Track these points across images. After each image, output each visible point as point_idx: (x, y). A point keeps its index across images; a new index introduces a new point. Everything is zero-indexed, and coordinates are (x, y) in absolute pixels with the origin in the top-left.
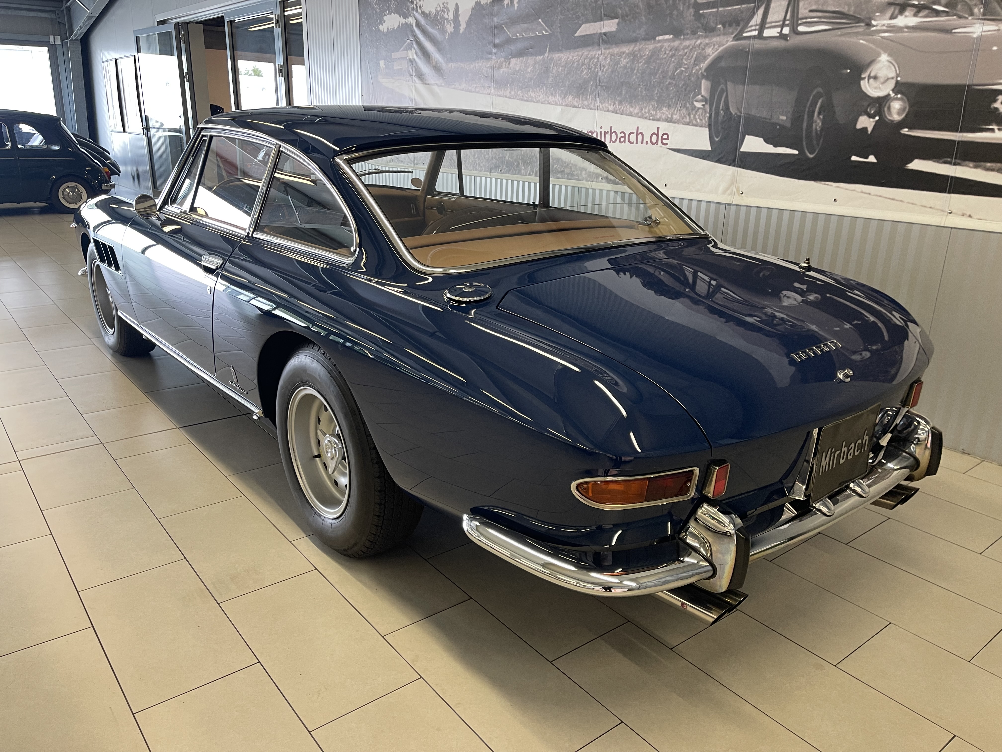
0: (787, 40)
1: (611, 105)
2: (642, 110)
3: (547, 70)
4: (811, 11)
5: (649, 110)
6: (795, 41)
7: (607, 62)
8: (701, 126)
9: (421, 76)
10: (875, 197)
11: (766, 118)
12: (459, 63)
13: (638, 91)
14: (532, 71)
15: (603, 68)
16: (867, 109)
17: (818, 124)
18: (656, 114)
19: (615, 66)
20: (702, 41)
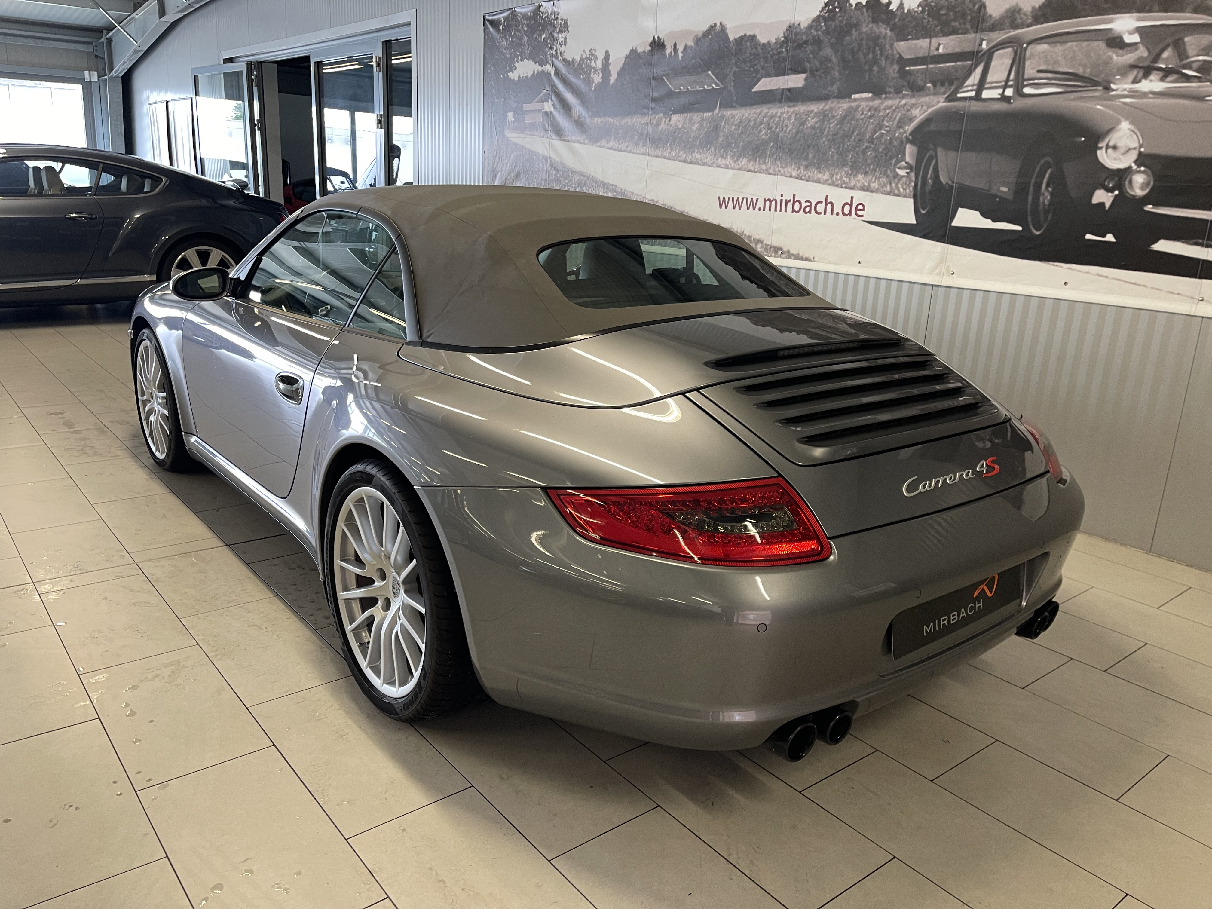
0: (1010, 103)
1: (794, 169)
2: (833, 176)
3: (717, 128)
4: (1039, 71)
5: (841, 177)
6: (1019, 104)
7: (792, 122)
8: (905, 197)
9: (559, 132)
10: (1114, 281)
11: (983, 190)
12: (608, 118)
13: (828, 156)
14: (699, 129)
15: (785, 128)
16: (1105, 181)
17: (1046, 197)
18: (850, 181)
19: (800, 126)
20: (907, 101)
